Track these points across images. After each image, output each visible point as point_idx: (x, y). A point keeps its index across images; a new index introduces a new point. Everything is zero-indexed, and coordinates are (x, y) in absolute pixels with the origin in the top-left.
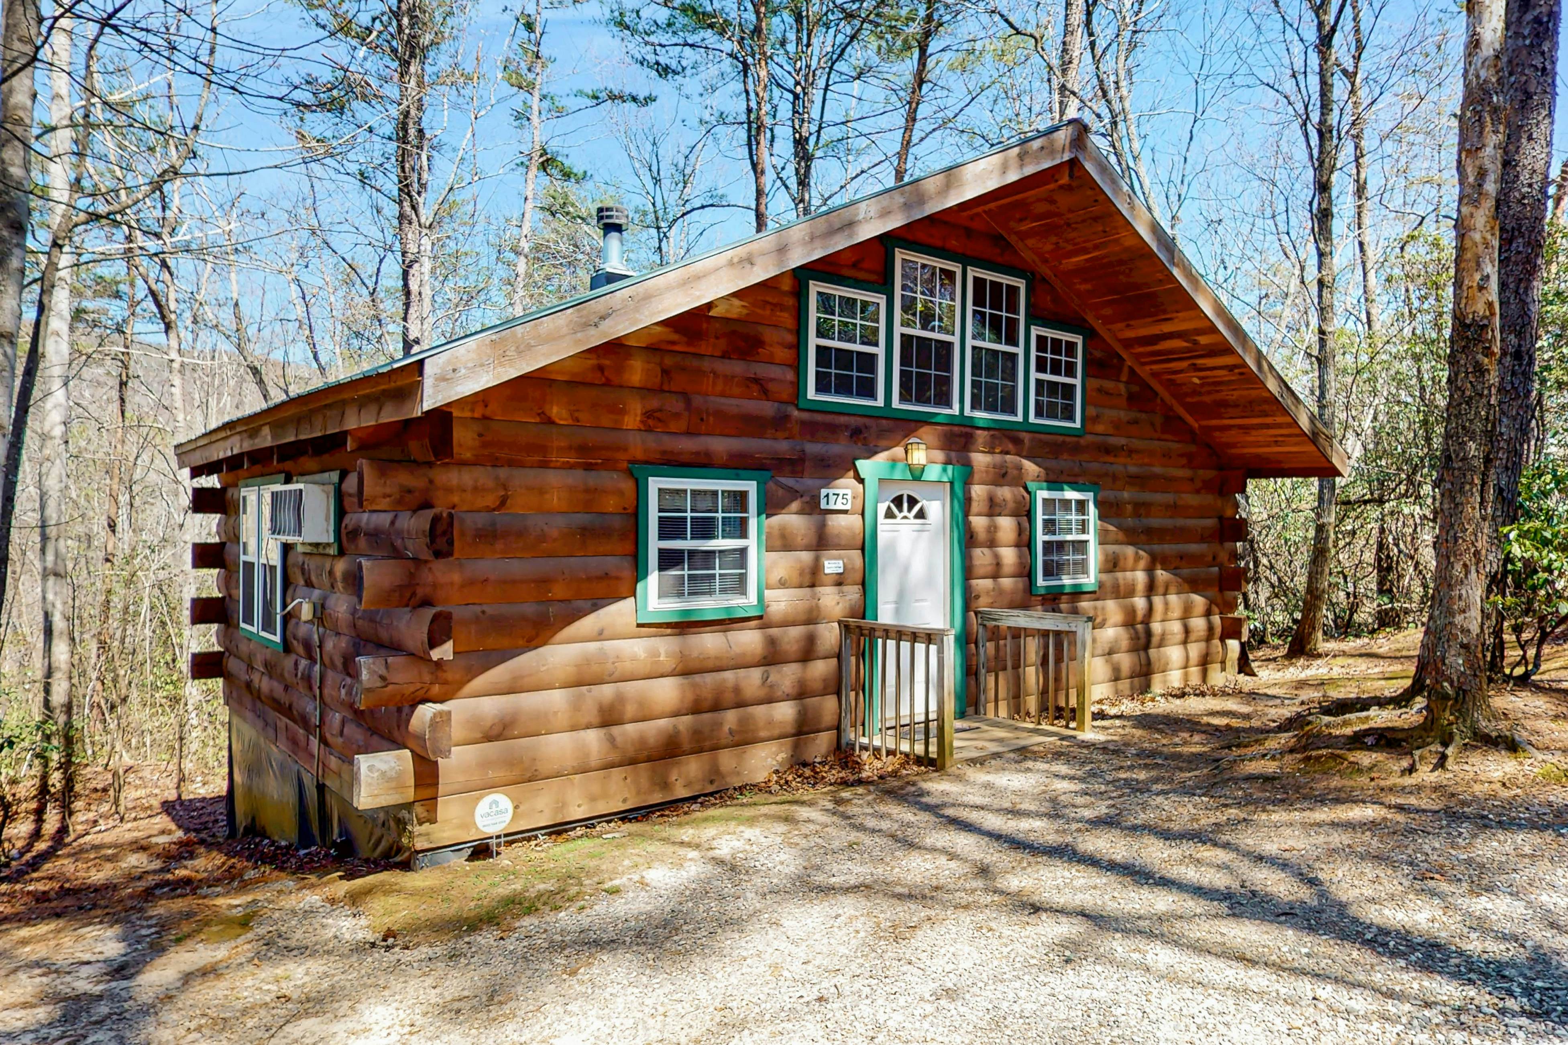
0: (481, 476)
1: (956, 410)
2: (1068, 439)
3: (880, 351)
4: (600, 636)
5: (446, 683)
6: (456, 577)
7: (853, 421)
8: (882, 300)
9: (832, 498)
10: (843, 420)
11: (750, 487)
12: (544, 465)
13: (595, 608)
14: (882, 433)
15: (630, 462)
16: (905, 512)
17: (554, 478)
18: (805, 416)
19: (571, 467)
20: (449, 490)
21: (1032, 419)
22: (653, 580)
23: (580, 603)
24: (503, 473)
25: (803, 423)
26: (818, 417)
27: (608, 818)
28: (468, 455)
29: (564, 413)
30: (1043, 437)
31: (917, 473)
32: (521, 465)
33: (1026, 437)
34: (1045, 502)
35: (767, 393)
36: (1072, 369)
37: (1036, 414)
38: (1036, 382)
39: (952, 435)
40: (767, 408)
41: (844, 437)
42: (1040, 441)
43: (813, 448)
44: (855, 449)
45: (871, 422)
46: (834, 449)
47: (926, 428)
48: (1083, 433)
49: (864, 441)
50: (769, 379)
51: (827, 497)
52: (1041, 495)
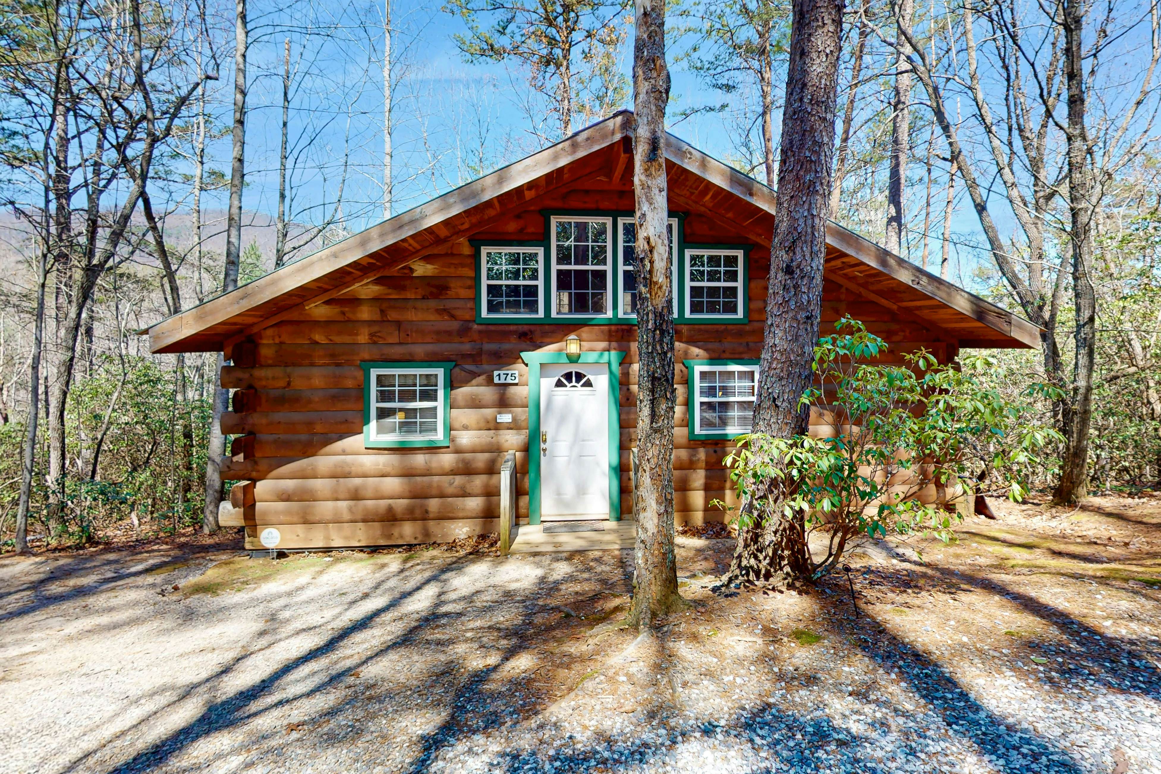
0: (278, 371)
1: (610, 314)
2: (730, 327)
3: (540, 283)
4: (344, 453)
5: (258, 471)
6: (264, 421)
7: (521, 328)
8: (540, 251)
9: (503, 377)
10: (512, 328)
11: (440, 372)
12: (312, 365)
13: (340, 438)
14: (544, 334)
15: (362, 361)
16: (574, 383)
17: (315, 371)
18: (481, 327)
19: (328, 365)
20: (260, 379)
21: (687, 314)
22: (373, 424)
23: (334, 436)
24: (289, 369)
25: (480, 332)
26: (492, 328)
27: (352, 549)
28: (270, 362)
29: (323, 338)
30: (702, 327)
31: (574, 359)
32: (300, 365)
33: (685, 329)
34: (703, 374)
35: (453, 317)
36: (732, 276)
37: (692, 311)
38: (692, 288)
39: (610, 331)
40: (455, 325)
41: (513, 339)
42: (700, 330)
43: (489, 346)
44: (524, 345)
45: (532, 328)
46: (506, 346)
47: (585, 329)
48: (746, 321)
49: (531, 340)
50: (455, 308)
51: (499, 376)
52: (698, 369)
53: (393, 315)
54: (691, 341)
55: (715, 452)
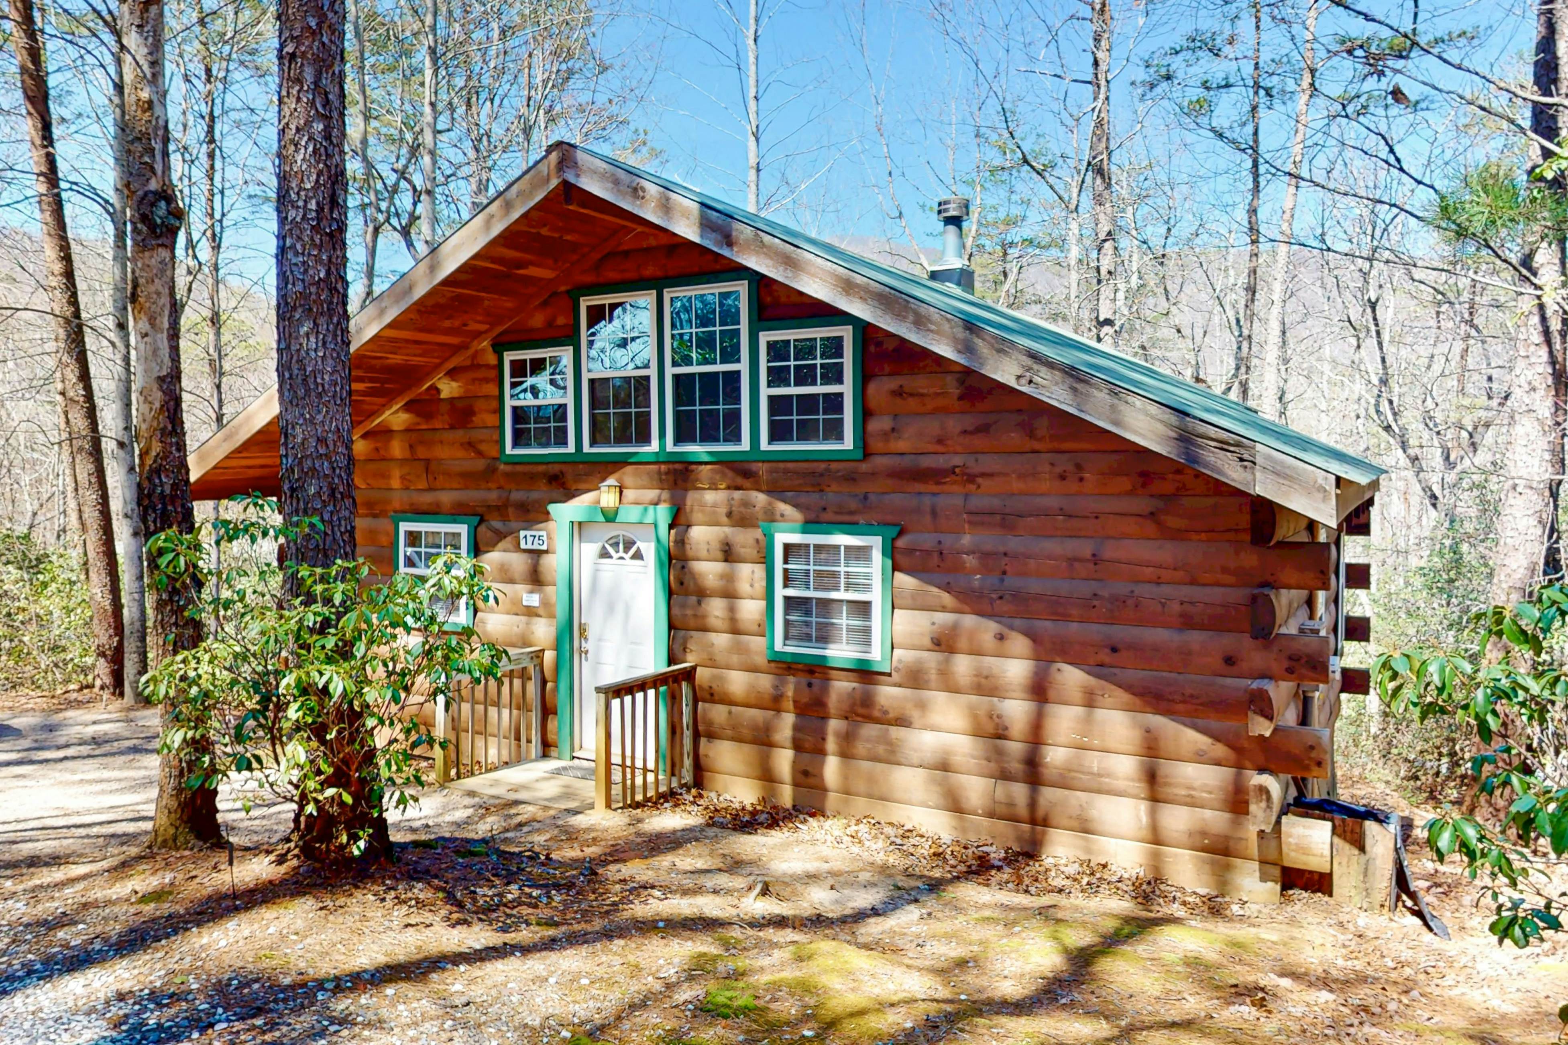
2: (834, 466)
7: (550, 469)
9: (530, 539)
10: (541, 468)
11: (462, 529)
14: (578, 478)
15: (392, 511)
16: (621, 554)
18: (508, 468)
21: (764, 445)
25: (506, 474)
26: (519, 468)
30: (790, 465)
31: (611, 515)
33: (762, 469)
34: (788, 549)
35: (480, 454)
36: (834, 375)
37: (772, 439)
38: (772, 399)
39: (659, 472)
40: (480, 464)
41: (542, 484)
42: (786, 471)
43: (517, 496)
44: (555, 495)
45: (564, 468)
46: (534, 495)
47: (629, 469)
48: (859, 455)
49: (563, 485)
50: (481, 441)
51: (528, 538)
52: (781, 538)
53: (422, 452)
54: (775, 491)
55: (810, 685)
